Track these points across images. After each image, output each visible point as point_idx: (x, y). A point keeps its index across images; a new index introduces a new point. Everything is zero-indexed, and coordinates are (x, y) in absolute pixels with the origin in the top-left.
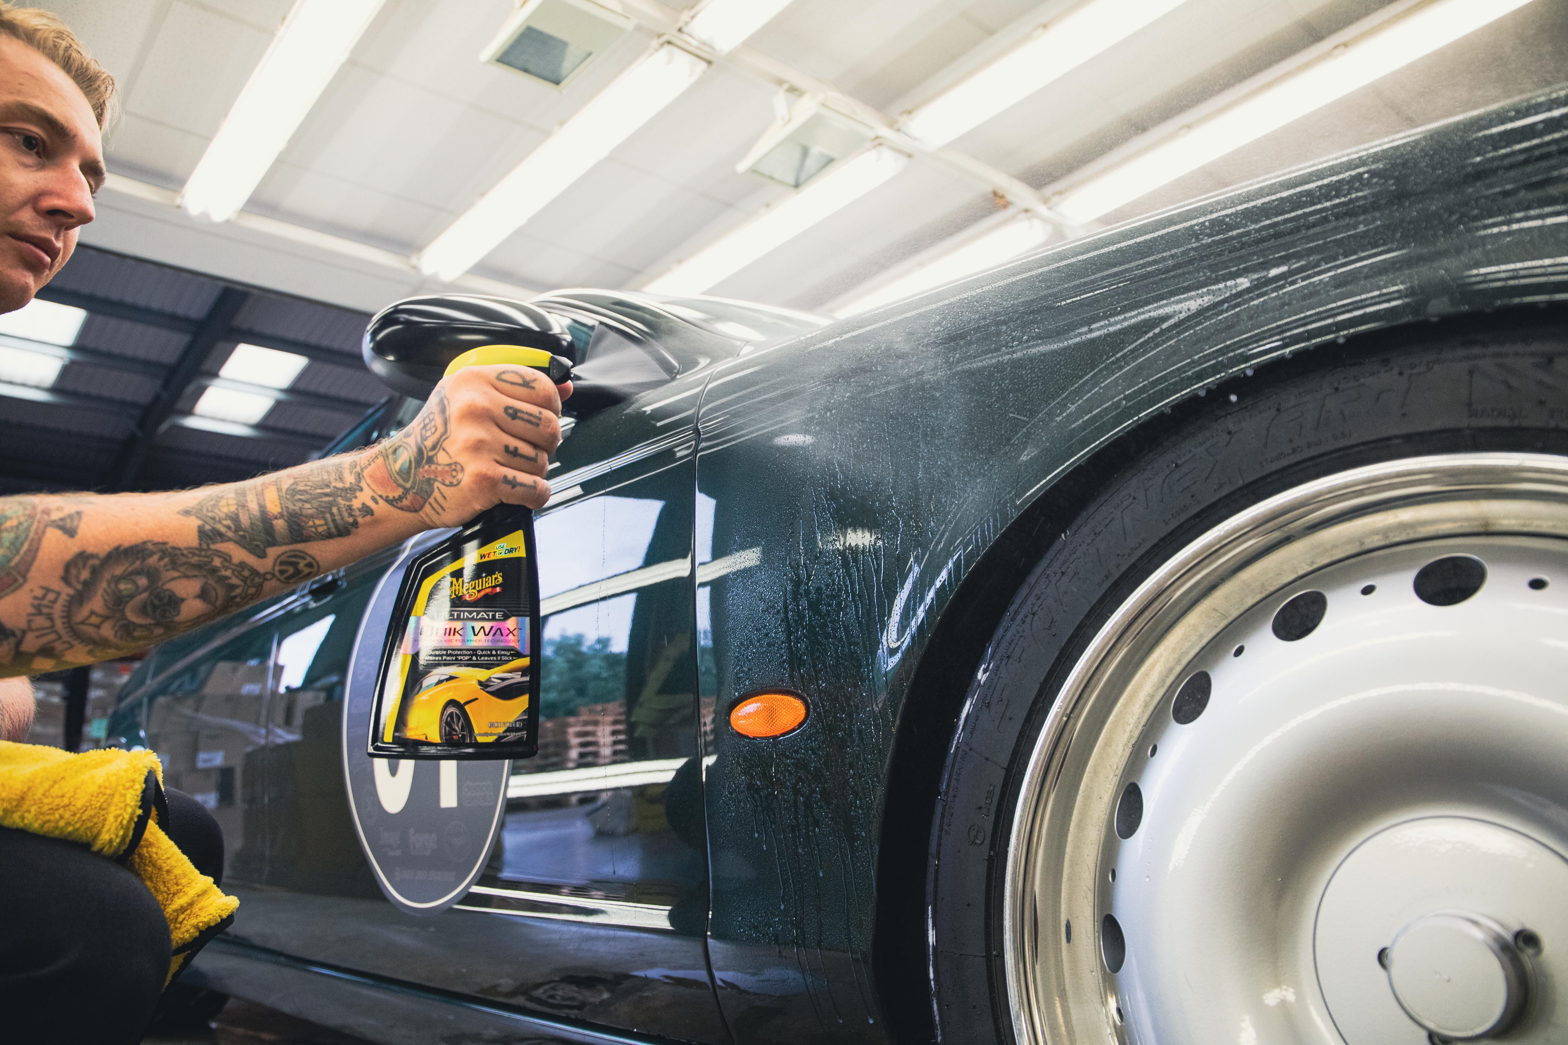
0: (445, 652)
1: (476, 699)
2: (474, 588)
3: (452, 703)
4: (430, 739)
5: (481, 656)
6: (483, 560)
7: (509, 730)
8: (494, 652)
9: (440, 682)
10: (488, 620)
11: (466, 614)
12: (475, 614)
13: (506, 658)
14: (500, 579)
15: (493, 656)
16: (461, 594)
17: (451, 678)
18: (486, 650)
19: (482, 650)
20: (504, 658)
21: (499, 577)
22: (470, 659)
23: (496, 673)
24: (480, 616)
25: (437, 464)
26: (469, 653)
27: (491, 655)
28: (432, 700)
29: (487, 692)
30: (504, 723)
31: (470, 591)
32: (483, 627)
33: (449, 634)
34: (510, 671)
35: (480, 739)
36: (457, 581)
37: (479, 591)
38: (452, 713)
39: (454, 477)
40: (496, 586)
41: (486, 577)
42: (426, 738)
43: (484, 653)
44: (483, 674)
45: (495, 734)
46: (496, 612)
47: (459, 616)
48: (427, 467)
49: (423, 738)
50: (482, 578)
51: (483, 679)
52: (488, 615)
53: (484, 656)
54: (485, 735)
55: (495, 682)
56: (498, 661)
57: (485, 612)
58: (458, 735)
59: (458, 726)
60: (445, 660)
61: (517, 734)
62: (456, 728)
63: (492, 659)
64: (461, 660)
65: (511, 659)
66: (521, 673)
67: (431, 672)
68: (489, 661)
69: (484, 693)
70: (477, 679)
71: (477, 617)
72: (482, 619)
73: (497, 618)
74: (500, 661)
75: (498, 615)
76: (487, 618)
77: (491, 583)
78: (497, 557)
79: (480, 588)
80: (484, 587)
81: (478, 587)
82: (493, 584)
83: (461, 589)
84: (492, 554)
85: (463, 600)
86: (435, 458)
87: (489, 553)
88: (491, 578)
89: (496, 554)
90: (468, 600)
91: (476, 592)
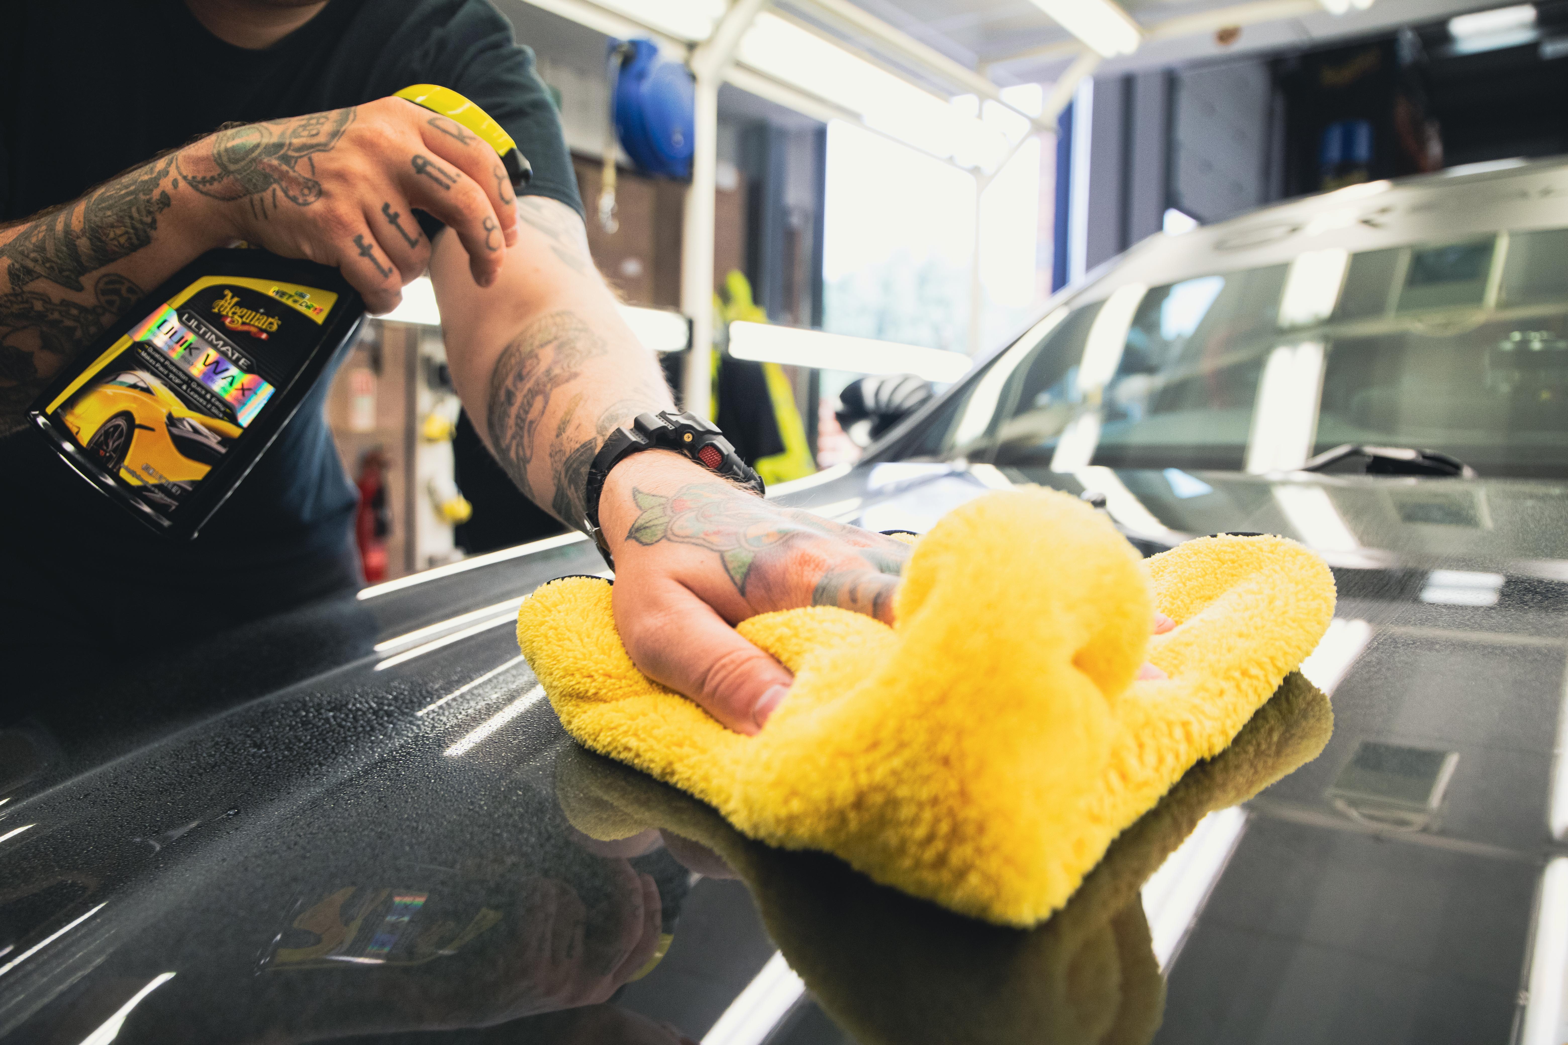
0: (162, 360)
1: (152, 430)
3: (127, 415)
4: (79, 437)
5: (193, 390)
7: (161, 487)
8: (208, 396)
9: (134, 386)
10: (230, 359)
11: (213, 337)
12: (221, 343)
13: (216, 412)
14: (275, 327)
15: (205, 399)
16: (224, 313)
17: (147, 390)
18: (203, 388)
19: (199, 385)
20: (214, 410)
21: (275, 324)
22: (180, 386)
23: (194, 419)
24: (224, 349)
25: (292, 168)
26: (184, 377)
27: (203, 397)
28: (113, 399)
29: (169, 431)
30: (161, 477)
31: (236, 317)
32: (218, 362)
34: (210, 429)
35: (123, 474)
36: (232, 297)
37: (244, 323)
38: (119, 426)
40: (265, 331)
41: (262, 314)
42: (77, 433)
43: (199, 389)
44: (179, 409)
45: (142, 480)
46: (244, 356)
47: (205, 333)
48: (275, 162)
49: (74, 430)
51: (176, 414)
52: (233, 354)
53: (196, 392)
54: (133, 473)
55: (185, 427)
56: (205, 406)
57: (233, 349)
58: (106, 452)
59: (113, 443)
60: (157, 368)
61: (166, 498)
62: (111, 444)
63: (201, 400)
64: (171, 379)
65: (221, 415)
66: (220, 439)
67: (135, 370)
68: (196, 400)
69: (166, 429)
70: (170, 409)
71: (221, 347)
72: (224, 354)
73: (240, 364)
74: (206, 408)
75: (244, 362)
76: (230, 356)
77: (263, 324)
78: (289, 302)
79: (248, 321)
80: (252, 323)
81: (247, 319)
82: (264, 327)
83: (228, 309)
84: (287, 296)
85: (221, 320)
86: (293, 161)
87: (285, 293)
88: (266, 318)
89: (291, 299)
90: (225, 324)
91: (241, 322)
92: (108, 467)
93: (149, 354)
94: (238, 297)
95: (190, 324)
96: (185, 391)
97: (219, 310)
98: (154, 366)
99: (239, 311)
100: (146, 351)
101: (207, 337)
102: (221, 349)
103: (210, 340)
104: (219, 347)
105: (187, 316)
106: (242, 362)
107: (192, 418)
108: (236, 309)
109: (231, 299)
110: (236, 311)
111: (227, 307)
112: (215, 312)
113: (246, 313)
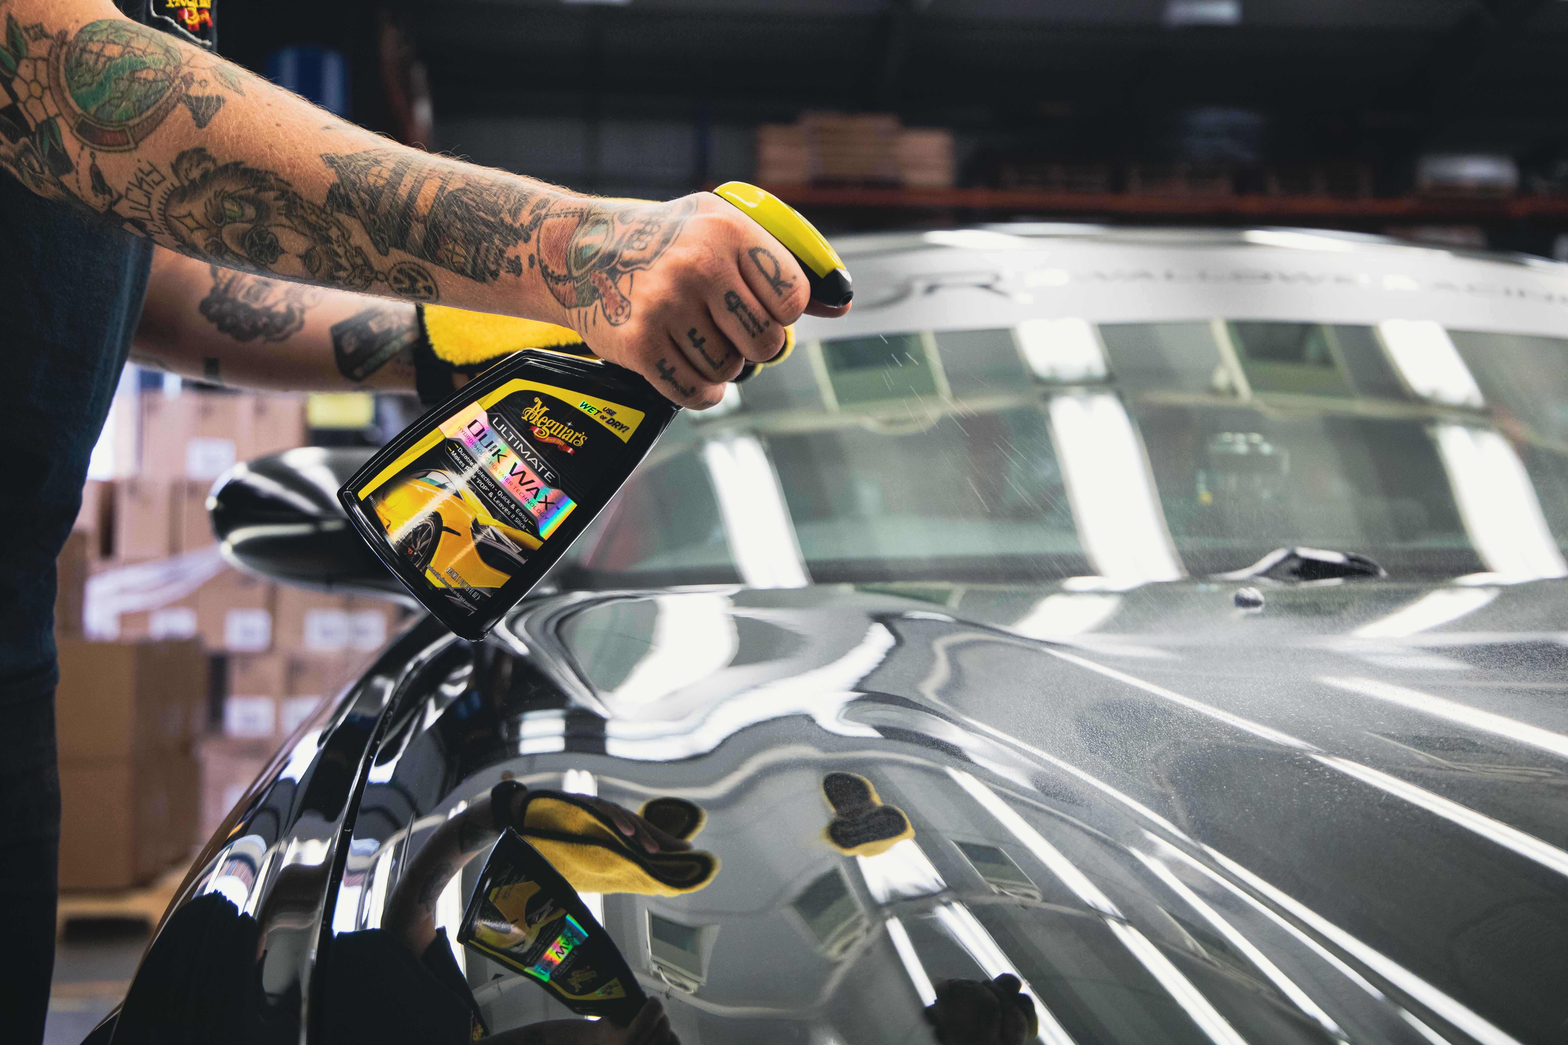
1: (459, 534)
2: (550, 429)
3: (437, 517)
4: (389, 535)
5: (499, 498)
7: (462, 592)
8: (513, 506)
9: (443, 487)
10: (536, 471)
11: (521, 445)
12: (529, 453)
13: (519, 522)
14: (581, 442)
15: (510, 509)
16: (533, 422)
17: (456, 493)
18: (508, 497)
19: (505, 494)
20: (517, 521)
21: (581, 439)
22: (487, 492)
24: (531, 460)
25: (615, 284)
26: (491, 485)
27: (508, 507)
28: (425, 498)
29: (474, 537)
30: (463, 582)
31: (544, 428)
32: (524, 473)
34: (512, 539)
35: (429, 575)
37: (551, 435)
38: (429, 526)
39: (617, 315)
40: (571, 445)
41: (570, 427)
42: (388, 526)
43: (504, 498)
44: (484, 516)
45: (445, 583)
46: (549, 470)
47: (513, 441)
48: (604, 276)
49: (385, 523)
50: (565, 425)
51: (481, 521)
52: (539, 466)
53: (502, 501)
54: (437, 575)
55: (489, 535)
56: (509, 516)
57: (539, 460)
58: (414, 551)
59: (421, 543)
61: (466, 603)
62: (419, 543)
63: (506, 510)
64: (478, 485)
65: (523, 527)
66: (521, 550)
67: (445, 470)
68: (501, 508)
69: (471, 534)
70: (476, 516)
71: (528, 458)
72: (530, 465)
73: (545, 476)
74: (511, 518)
75: (549, 475)
76: (536, 468)
77: (569, 439)
78: (597, 419)
79: (555, 434)
80: (559, 436)
81: (554, 431)
82: (570, 441)
83: (537, 418)
84: (595, 411)
85: (530, 430)
86: (618, 276)
87: (593, 408)
88: (573, 432)
89: (599, 415)
90: (534, 434)
91: (548, 434)
92: (415, 566)
93: (459, 455)
94: (547, 407)
95: (500, 429)
97: (528, 418)
98: (463, 468)
99: (547, 421)
100: (456, 451)
101: (515, 445)
102: (528, 460)
103: (517, 448)
104: (526, 457)
105: (497, 419)
106: (547, 474)
107: (496, 526)
108: (544, 419)
109: (540, 408)
110: (545, 422)
111: (536, 416)
112: (524, 420)
113: (555, 424)
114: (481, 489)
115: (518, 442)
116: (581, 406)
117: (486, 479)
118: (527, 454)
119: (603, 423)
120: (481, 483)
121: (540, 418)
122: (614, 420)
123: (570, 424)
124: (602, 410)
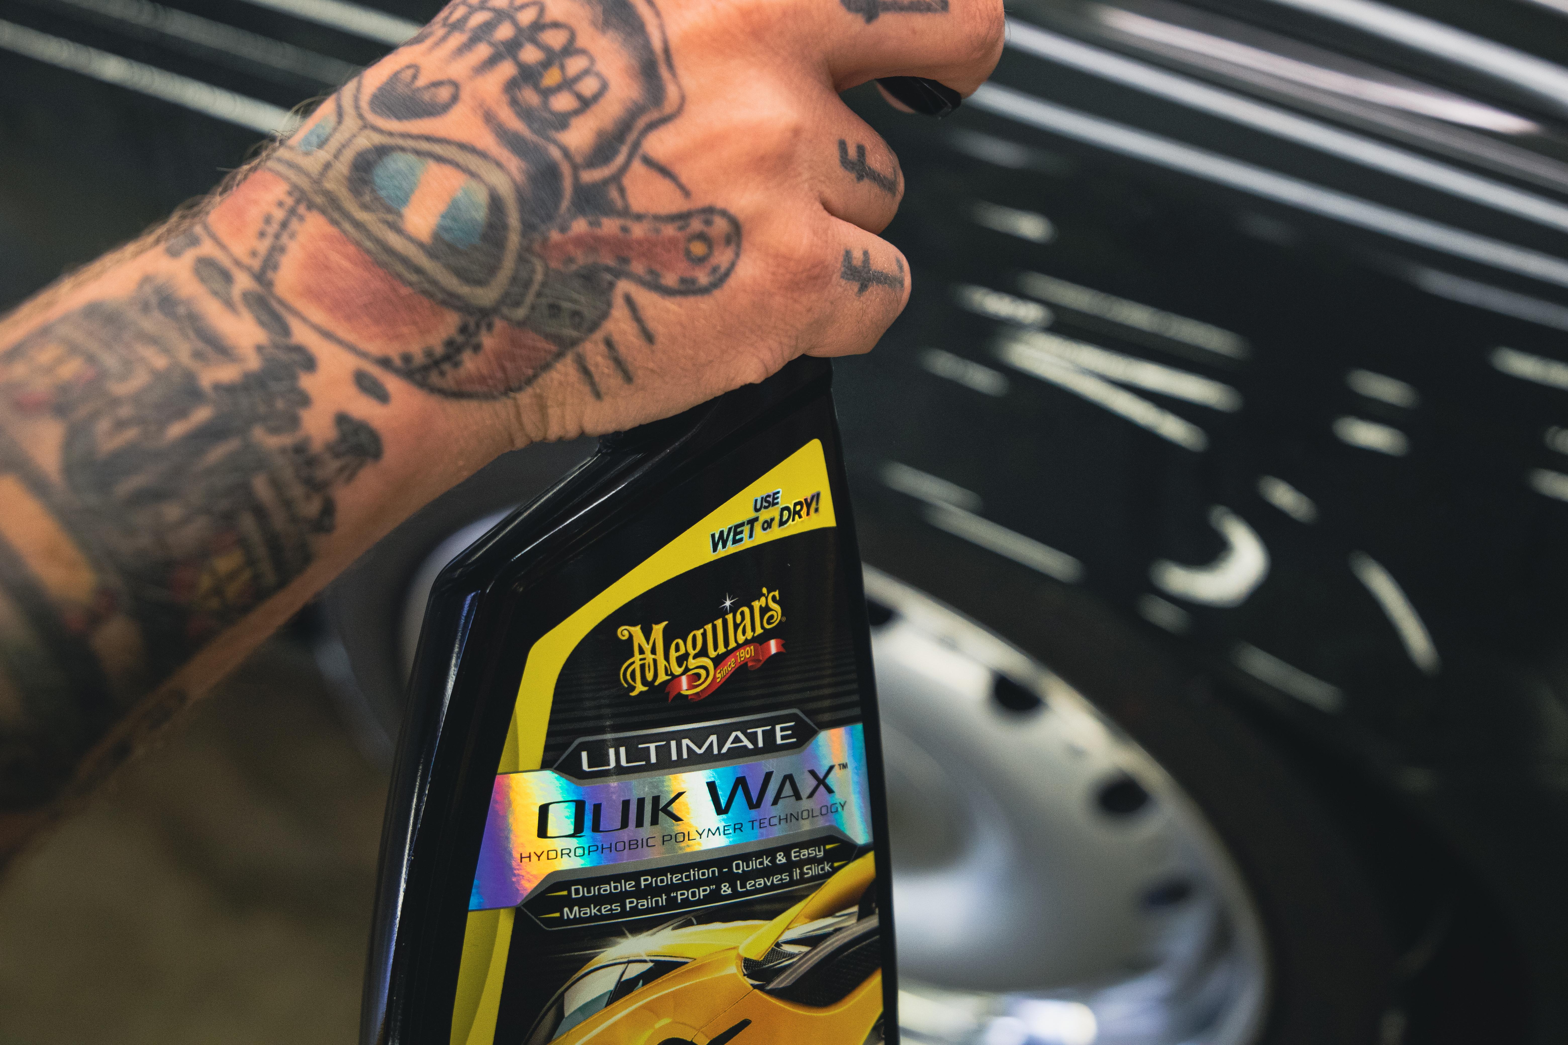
0: (629, 886)
1: (745, 1023)
2: (703, 653)
5: (746, 877)
6: (722, 553)
8: (781, 859)
9: (624, 988)
10: (756, 751)
11: (685, 742)
12: (713, 738)
13: (814, 870)
14: (776, 610)
15: (781, 870)
16: (662, 677)
17: (660, 969)
18: (759, 854)
19: (746, 857)
20: (808, 871)
21: (770, 605)
22: (715, 896)
23: (791, 925)
24: (728, 745)
25: (625, 213)
26: (708, 873)
27: (776, 869)
29: (773, 993)
31: (692, 663)
32: (740, 781)
33: (640, 823)
34: (829, 911)
36: (647, 634)
37: (718, 661)
39: (700, 261)
40: (767, 635)
41: (734, 609)
43: (754, 864)
44: (755, 937)
46: (774, 722)
47: (664, 752)
48: (580, 226)
50: (722, 614)
51: (758, 952)
52: (753, 738)
55: (792, 956)
56: (792, 883)
57: (742, 727)
60: (635, 911)
63: (776, 880)
64: (686, 903)
65: (827, 868)
66: (855, 909)
67: (590, 958)
68: (766, 889)
69: (765, 996)
70: (739, 956)
71: (720, 747)
72: (738, 753)
73: (779, 741)
74: (798, 883)
75: (782, 729)
76: (750, 746)
77: (753, 629)
78: (761, 537)
79: (722, 649)
80: (733, 644)
81: (716, 648)
82: (759, 631)
83: (662, 663)
84: (746, 529)
85: (672, 696)
86: (614, 194)
87: (737, 526)
88: (746, 610)
89: (758, 526)
90: (687, 696)
91: (710, 664)
93: (583, 902)
94: (658, 622)
95: (613, 764)
96: (735, 894)
97: (644, 682)
98: (624, 913)
99: (685, 646)
100: (570, 903)
101: (674, 757)
102: (724, 750)
103: (685, 756)
104: (716, 751)
105: (584, 755)
106: (779, 734)
107: (787, 928)
108: (677, 649)
109: (648, 640)
110: (682, 651)
111: (655, 661)
112: (641, 693)
113: (704, 635)
114: (699, 902)
115: (673, 744)
116: (715, 550)
117: (688, 877)
118: (712, 743)
119: (777, 533)
120: (688, 894)
121: (667, 657)
122: (787, 508)
123: (728, 603)
124: (752, 515)
